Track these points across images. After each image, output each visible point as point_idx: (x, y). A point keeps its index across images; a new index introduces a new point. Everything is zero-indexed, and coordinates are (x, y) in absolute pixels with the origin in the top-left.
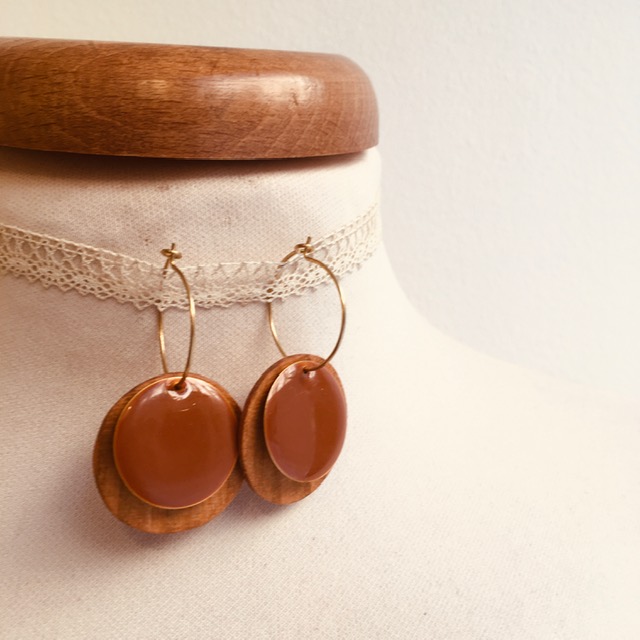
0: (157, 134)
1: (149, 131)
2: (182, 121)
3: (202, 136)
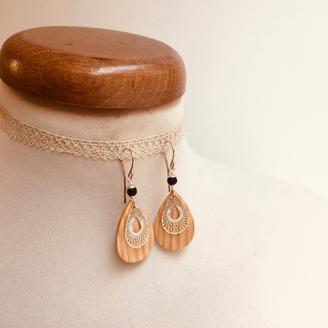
0: (70, 96)
1: (68, 94)
2: (81, 92)
3: (89, 98)
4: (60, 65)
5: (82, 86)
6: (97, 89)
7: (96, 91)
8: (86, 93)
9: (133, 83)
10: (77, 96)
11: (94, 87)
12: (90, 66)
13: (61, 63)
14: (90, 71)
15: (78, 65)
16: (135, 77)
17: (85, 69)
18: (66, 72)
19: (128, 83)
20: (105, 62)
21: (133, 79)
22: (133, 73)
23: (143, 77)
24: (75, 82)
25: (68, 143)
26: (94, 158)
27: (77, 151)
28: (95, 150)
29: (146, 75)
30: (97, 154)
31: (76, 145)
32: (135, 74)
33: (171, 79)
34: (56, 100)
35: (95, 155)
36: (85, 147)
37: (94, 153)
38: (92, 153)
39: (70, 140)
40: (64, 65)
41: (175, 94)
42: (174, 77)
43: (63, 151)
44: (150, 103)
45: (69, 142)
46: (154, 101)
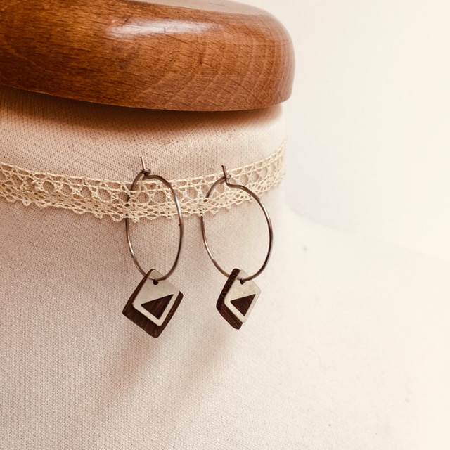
0: (65, 77)
1: (59, 73)
2: (89, 68)
3: (106, 84)
4: (43, 9)
5: (91, 55)
6: (124, 62)
7: (121, 68)
8: (100, 71)
9: (201, 55)
10: (79, 78)
11: (117, 59)
12: (110, 14)
13: (47, 7)
14: (109, 24)
15: (84, 11)
16: (204, 44)
17: (99, 20)
18: (56, 25)
19: (190, 55)
20: (142, 8)
21: (201, 47)
22: (200, 36)
23: (222, 47)
24: (76, 46)
25: (59, 188)
26: (114, 219)
27: (79, 204)
28: (118, 201)
29: (226, 42)
30: (120, 209)
31: (76, 191)
32: (205, 38)
33: (275, 59)
34: (33, 87)
35: (116, 213)
36: (96, 194)
37: (113, 208)
38: (109, 208)
39: (65, 180)
40: (52, 9)
41: (278, 90)
42: (280, 56)
43: (50, 204)
44: (232, 102)
45: (62, 183)
46: (242, 99)
